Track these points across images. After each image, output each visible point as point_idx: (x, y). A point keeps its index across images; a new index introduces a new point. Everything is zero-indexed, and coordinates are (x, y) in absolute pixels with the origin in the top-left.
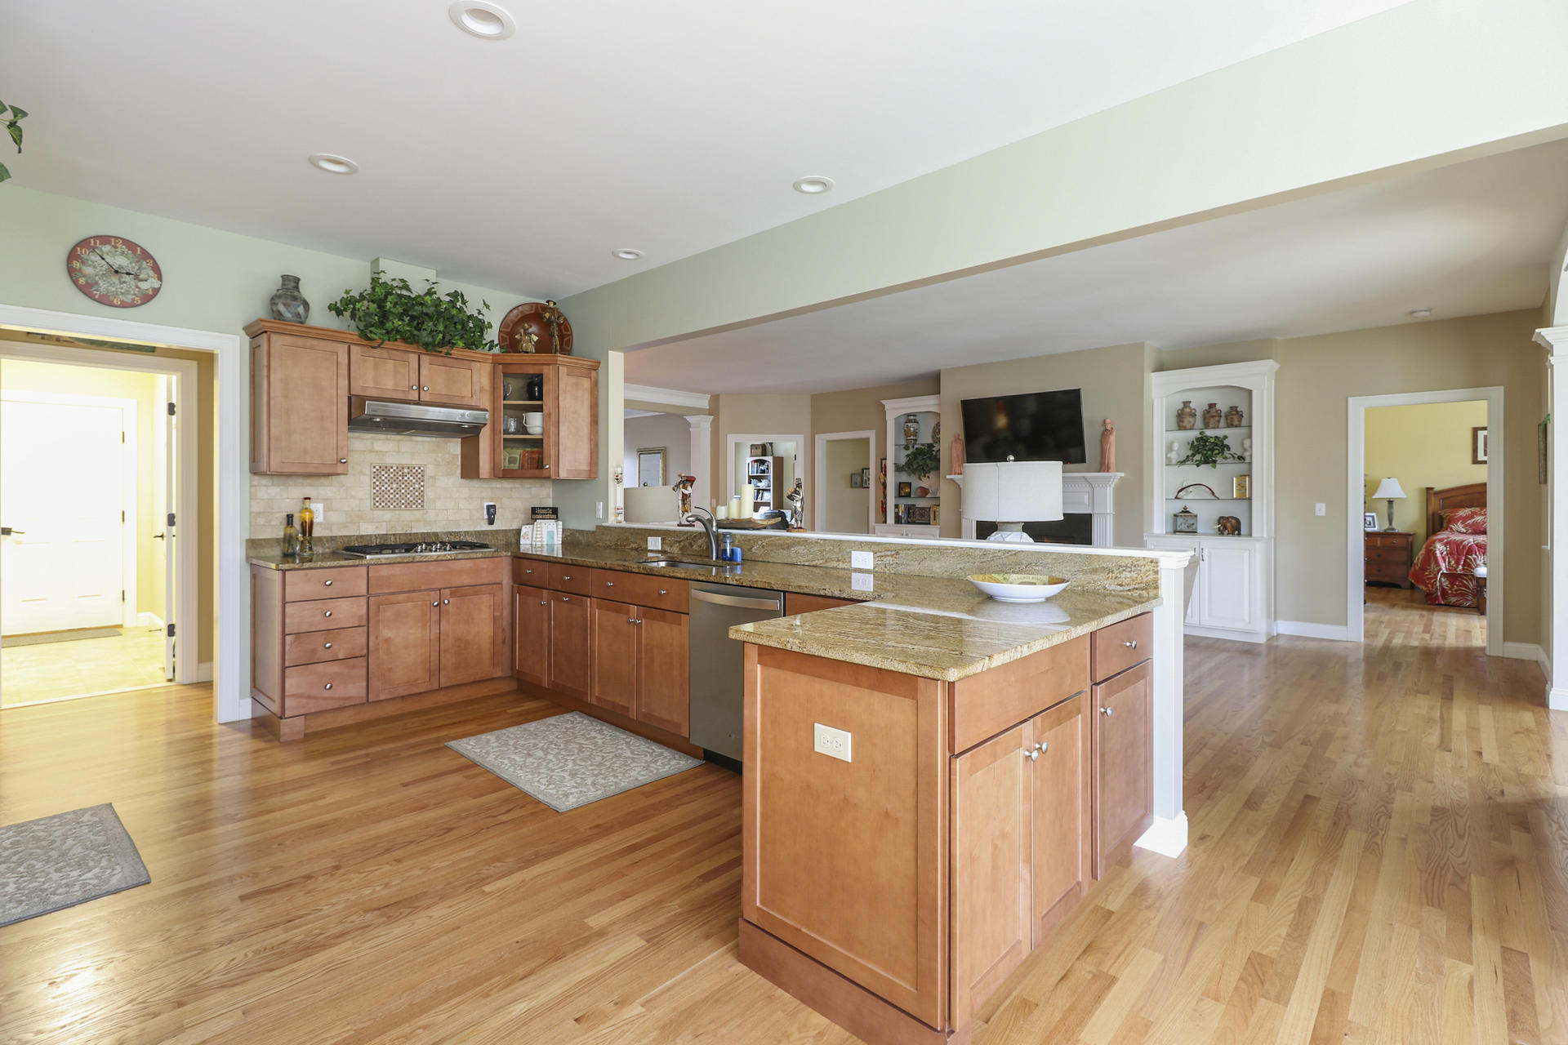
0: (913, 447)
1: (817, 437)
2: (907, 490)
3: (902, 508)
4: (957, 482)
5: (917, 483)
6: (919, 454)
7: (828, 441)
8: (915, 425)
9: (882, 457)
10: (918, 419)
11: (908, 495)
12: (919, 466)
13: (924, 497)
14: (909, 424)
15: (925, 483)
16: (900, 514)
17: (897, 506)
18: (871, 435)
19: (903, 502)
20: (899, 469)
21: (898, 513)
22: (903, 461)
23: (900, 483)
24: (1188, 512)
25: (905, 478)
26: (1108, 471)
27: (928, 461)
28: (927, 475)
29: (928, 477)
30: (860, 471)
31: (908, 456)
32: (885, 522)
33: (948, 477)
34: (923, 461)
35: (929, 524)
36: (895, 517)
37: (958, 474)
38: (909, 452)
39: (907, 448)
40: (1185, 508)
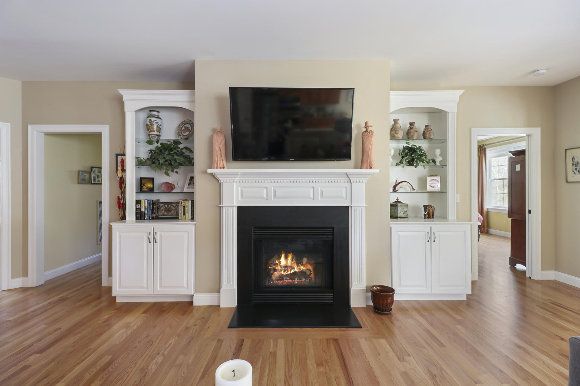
0: (157, 142)
1: (30, 127)
2: (150, 185)
3: (144, 204)
4: (218, 176)
5: (160, 178)
6: (166, 149)
7: (47, 134)
8: (158, 120)
9: (119, 152)
10: (161, 115)
11: (151, 190)
12: (166, 161)
13: (170, 192)
14: (153, 119)
15: (173, 178)
16: (143, 210)
17: (138, 202)
18: (105, 130)
19: (145, 198)
20: (140, 163)
21: (140, 209)
22: (144, 155)
23: (141, 179)
24: (400, 202)
25: (145, 173)
26: (371, 168)
27: (176, 157)
28: (175, 170)
29: (177, 172)
30: (89, 170)
31: (151, 151)
32: (123, 218)
33: (209, 171)
34: (170, 156)
35: (176, 218)
36: (137, 214)
37: (221, 168)
38: (153, 147)
39: (150, 142)
40: (397, 199)
